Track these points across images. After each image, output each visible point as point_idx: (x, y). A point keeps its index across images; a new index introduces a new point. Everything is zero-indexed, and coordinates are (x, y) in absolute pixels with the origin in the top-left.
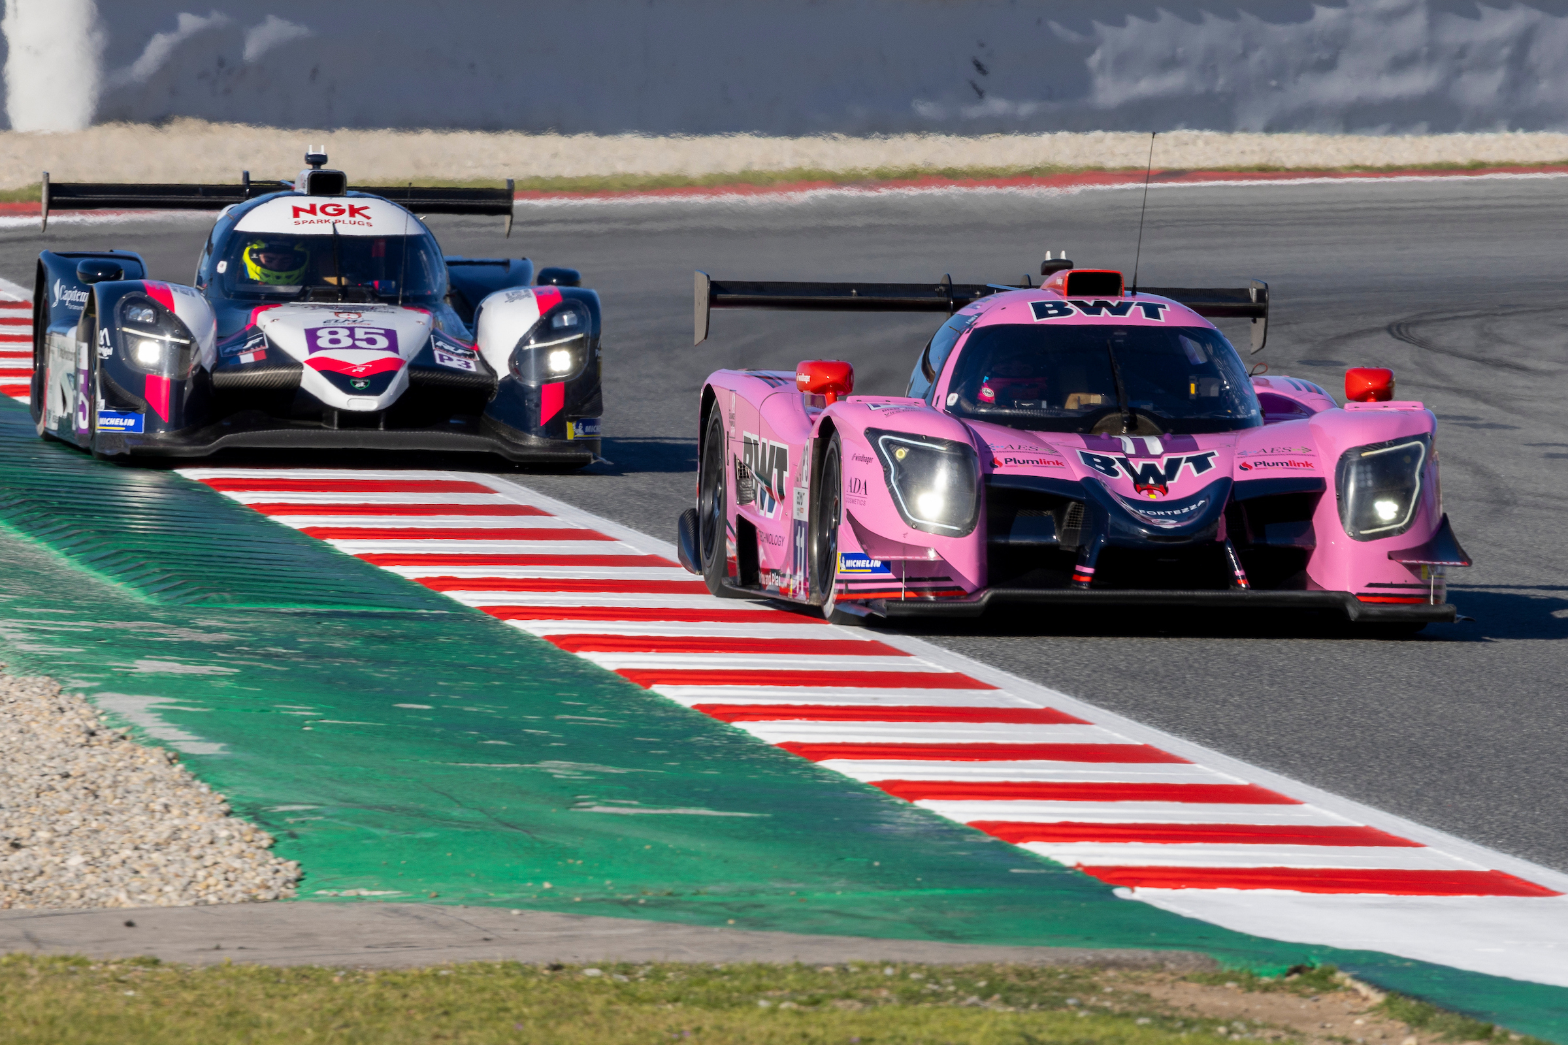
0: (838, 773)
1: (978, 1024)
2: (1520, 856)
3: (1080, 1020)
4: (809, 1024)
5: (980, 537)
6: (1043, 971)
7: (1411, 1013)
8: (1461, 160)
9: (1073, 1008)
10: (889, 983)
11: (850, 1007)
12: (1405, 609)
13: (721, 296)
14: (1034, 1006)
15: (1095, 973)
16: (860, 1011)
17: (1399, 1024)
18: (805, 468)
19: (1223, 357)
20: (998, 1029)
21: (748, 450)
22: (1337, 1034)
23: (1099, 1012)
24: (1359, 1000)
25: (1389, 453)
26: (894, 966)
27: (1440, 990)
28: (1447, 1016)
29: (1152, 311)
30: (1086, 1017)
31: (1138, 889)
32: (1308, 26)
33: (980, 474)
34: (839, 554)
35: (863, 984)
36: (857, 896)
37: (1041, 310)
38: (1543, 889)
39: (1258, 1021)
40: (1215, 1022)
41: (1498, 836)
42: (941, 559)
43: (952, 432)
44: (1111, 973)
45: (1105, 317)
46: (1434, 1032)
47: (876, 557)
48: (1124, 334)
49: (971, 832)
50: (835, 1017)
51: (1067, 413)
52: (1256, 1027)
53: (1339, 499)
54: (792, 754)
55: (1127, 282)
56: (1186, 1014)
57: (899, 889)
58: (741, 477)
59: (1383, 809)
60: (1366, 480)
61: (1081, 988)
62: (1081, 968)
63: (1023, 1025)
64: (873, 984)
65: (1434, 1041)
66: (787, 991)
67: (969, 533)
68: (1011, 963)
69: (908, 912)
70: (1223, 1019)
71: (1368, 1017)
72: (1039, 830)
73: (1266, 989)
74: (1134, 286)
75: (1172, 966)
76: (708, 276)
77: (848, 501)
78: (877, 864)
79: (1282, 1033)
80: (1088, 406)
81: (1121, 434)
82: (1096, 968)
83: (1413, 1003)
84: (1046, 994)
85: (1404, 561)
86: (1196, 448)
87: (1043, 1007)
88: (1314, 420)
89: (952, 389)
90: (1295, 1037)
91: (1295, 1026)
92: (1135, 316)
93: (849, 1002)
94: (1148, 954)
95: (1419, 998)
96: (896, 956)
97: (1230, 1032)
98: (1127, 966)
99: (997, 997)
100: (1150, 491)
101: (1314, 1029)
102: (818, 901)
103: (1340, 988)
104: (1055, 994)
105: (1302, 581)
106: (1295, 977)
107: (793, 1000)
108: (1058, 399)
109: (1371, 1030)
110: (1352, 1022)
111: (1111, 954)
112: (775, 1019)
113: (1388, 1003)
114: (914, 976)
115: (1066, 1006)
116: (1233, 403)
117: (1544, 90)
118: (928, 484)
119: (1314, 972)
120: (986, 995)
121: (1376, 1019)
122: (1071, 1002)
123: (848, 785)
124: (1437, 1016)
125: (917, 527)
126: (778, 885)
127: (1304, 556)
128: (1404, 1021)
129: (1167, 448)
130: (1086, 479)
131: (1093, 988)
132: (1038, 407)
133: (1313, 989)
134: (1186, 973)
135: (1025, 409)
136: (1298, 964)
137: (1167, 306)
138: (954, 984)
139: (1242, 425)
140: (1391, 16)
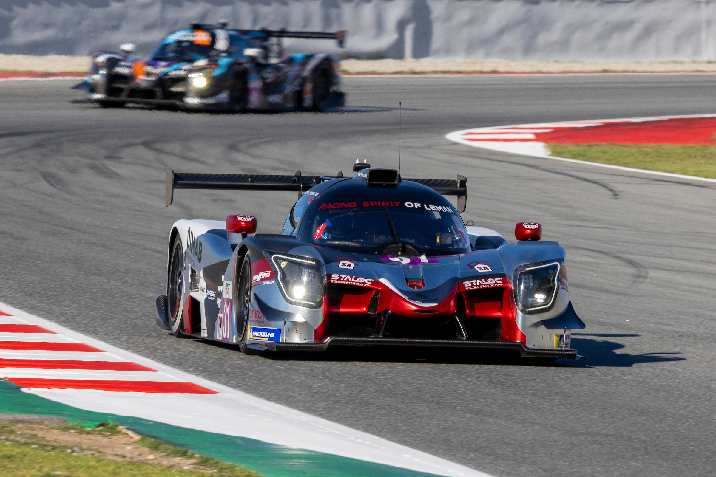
3: (6, 446)
7: (152, 444)
9: (4, 440)
15: (13, 425)
17: (147, 449)
22: (119, 453)
23: (16, 443)
24: (129, 438)
27: (164, 434)
28: (167, 446)
30: (10, 444)
31: (32, 388)
38: (209, 390)
39: (84, 447)
40: (66, 447)
41: (190, 367)
44: (20, 425)
46: (162, 452)
52: (84, 449)
56: (53, 443)
59: (139, 354)
61: (7, 432)
62: (6, 423)
65: (161, 457)
70: (69, 446)
71: (133, 446)
73: (88, 433)
75: (46, 422)
79: (95, 452)
82: (13, 423)
83: (153, 440)
90: (101, 454)
91: (101, 450)
94: (36, 417)
95: (155, 437)
97: (73, 452)
98: (27, 422)
101: (109, 451)
103: (121, 433)
106: (101, 428)
109: (134, 451)
110: (125, 448)
111: (20, 417)
113: (142, 440)
119: (109, 426)
121: (136, 446)
124: (163, 446)
128: (149, 448)
131: (12, 432)
133: (109, 434)
134: (52, 426)
136: (102, 422)
140: (145, 6)
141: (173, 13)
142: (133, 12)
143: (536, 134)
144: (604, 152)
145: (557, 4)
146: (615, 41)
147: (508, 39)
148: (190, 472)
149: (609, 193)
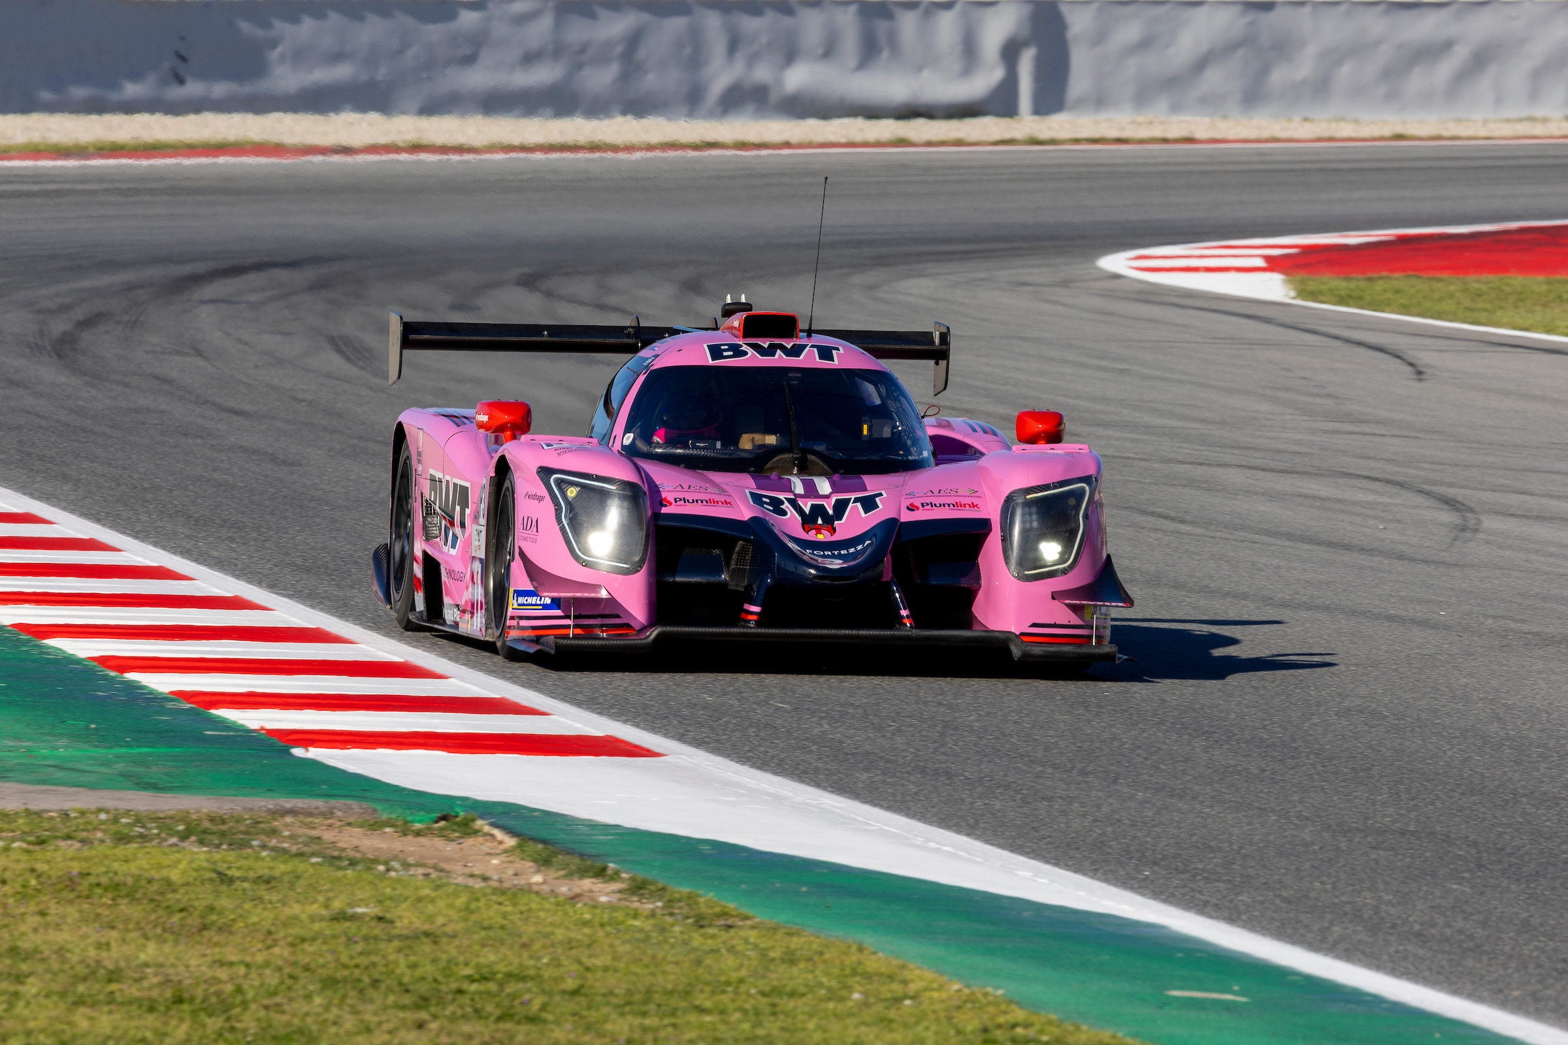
0: (60, 650)
1: (179, 861)
2: (629, 723)
3: (263, 859)
4: (37, 860)
5: (650, 574)
6: (232, 817)
7: (539, 855)
9: (257, 849)
10: (103, 827)
11: (71, 846)
12: (1067, 649)
13: (413, 337)
14: (224, 847)
15: (275, 819)
16: (78, 850)
17: (529, 864)
18: (482, 506)
19: (896, 399)
20: (194, 866)
21: (433, 488)
22: (477, 872)
23: (279, 852)
24: (495, 844)
25: (1054, 495)
26: (107, 812)
27: (560, 835)
28: (569, 857)
29: (825, 353)
30: (268, 856)
31: (311, 749)
32: (453, 26)
33: (650, 513)
34: (512, 590)
35: (82, 827)
36: (76, 753)
37: (716, 352)
38: (648, 751)
39: (411, 860)
40: (376, 861)
41: (612, 707)
42: (610, 597)
43: (624, 472)
44: (289, 819)
45: (779, 359)
46: (558, 870)
47: (545, 594)
48: (799, 375)
49: (172, 700)
50: (58, 856)
51: (740, 453)
52: (410, 865)
53: (1004, 540)
54: (22, 634)
55: (803, 325)
56: (352, 854)
57: (111, 747)
58: (427, 514)
59: (516, 683)
60: (1031, 522)
61: (264, 832)
62: (263, 815)
63: (214, 863)
64: (90, 827)
65: (557, 878)
66: (18, 833)
67: (637, 571)
68: (205, 810)
69: (120, 766)
70: (382, 859)
71: (503, 857)
72: (229, 698)
73: (418, 834)
74: (810, 329)
75: (339, 814)
76: (401, 318)
77: (521, 539)
78: (93, 726)
79: (431, 871)
80: (763, 446)
81: (791, 474)
82: (276, 815)
83: (540, 846)
84: (233, 837)
85: (1067, 602)
86: (865, 490)
87: (232, 847)
88: (983, 462)
89: (628, 430)
90: (443, 874)
91: (443, 865)
92: (809, 359)
93: (69, 842)
94: (319, 803)
95: (544, 842)
96: (109, 804)
97: (388, 870)
98: (302, 813)
99: (193, 838)
100: (819, 531)
101: (458, 868)
102: (45, 757)
103: (480, 834)
104: (242, 836)
105: (968, 621)
106: (442, 823)
107: (23, 841)
108: (732, 440)
109: (505, 868)
110: (489, 862)
111: (288, 803)
112: (8, 856)
113: (520, 846)
114: (124, 820)
115: (251, 847)
116: (905, 444)
118: (599, 523)
119: (458, 819)
120: (184, 837)
121: (509, 859)
122: (255, 843)
123: (70, 660)
124: (560, 857)
125: (586, 564)
126: (11, 744)
127: (969, 596)
128: (532, 861)
129: (836, 489)
130: (754, 519)
131: (274, 832)
132: (713, 447)
133: (457, 834)
134: (351, 820)
135: (699, 449)
136: (444, 813)
137: (841, 348)
138: (158, 827)
139: (914, 466)
140: (523, 20)
141: (578, 31)
142: (500, 30)
143: (1267, 258)
144: (1398, 291)
146: (1417, 81)
147: (1213, 78)
148: (612, 907)
149: (1409, 369)
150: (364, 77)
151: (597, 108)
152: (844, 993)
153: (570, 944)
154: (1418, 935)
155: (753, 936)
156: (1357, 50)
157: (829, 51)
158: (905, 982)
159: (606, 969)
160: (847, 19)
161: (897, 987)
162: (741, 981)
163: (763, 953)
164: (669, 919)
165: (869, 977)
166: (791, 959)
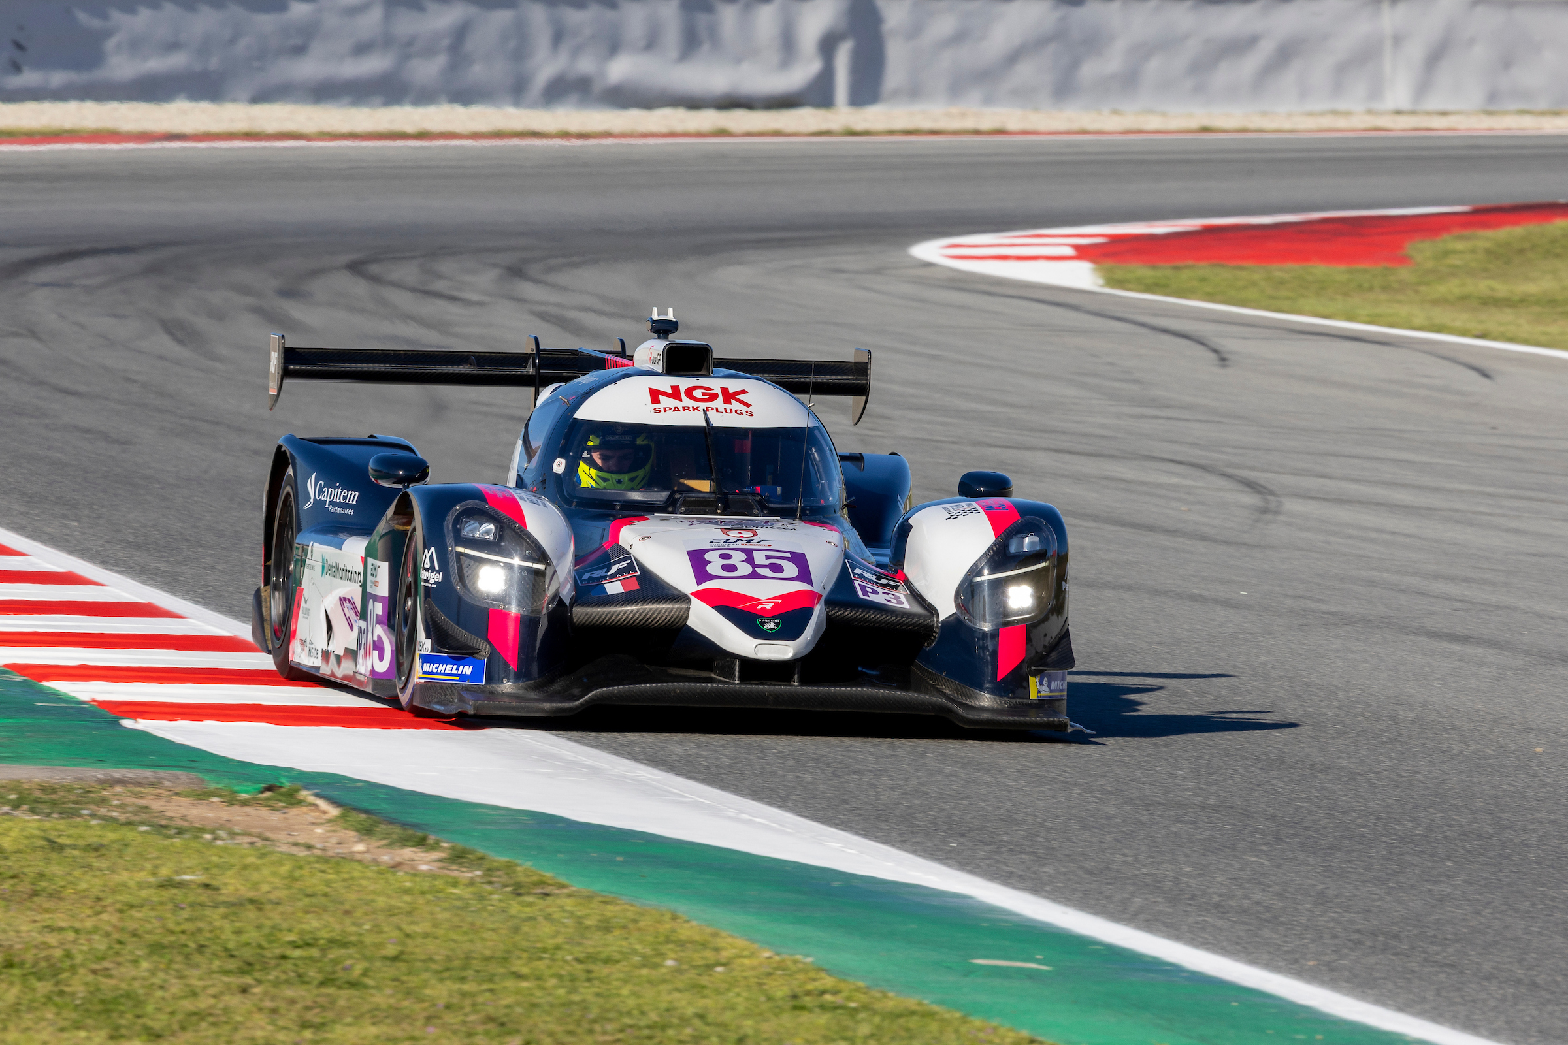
1: (10, 829)
3: (92, 828)
6: (63, 786)
7: (362, 824)
8: (410, 129)
9: (87, 818)
14: (55, 815)
15: (104, 789)
17: (353, 833)
20: (25, 833)
22: (301, 841)
23: (109, 822)
24: (319, 814)
27: (385, 806)
28: (391, 827)
30: (98, 824)
31: (141, 720)
32: (284, 17)
39: (237, 829)
40: (203, 830)
44: (118, 789)
46: (380, 839)
52: (236, 834)
56: (179, 823)
61: (94, 801)
62: (93, 784)
63: (45, 831)
65: (379, 847)
68: (36, 780)
70: (209, 827)
71: (326, 827)
72: (60, 671)
73: (244, 803)
75: (167, 783)
79: (256, 839)
82: (105, 785)
83: (363, 816)
84: (64, 806)
87: (63, 816)
90: (268, 843)
91: (269, 835)
94: (147, 773)
95: (367, 812)
97: (215, 839)
98: (131, 783)
99: (25, 807)
101: (282, 837)
103: (304, 804)
104: (72, 806)
106: (268, 794)
109: (329, 837)
110: (312, 831)
111: (118, 773)
113: (343, 817)
115: (80, 816)
117: (478, 72)
119: (283, 790)
120: (16, 805)
121: (333, 828)
122: (85, 812)
124: (382, 827)
128: (357, 830)
131: (103, 801)
133: (282, 804)
134: (178, 790)
136: (270, 783)
140: (353, 11)
141: (407, 24)
142: (331, 21)
143: (1077, 247)
144: (1203, 280)
145: (1115, 6)
146: (1224, 74)
147: (1025, 71)
148: (433, 876)
149: (1212, 355)
150: (198, 67)
151: (425, 97)
152: (657, 960)
153: (391, 912)
154: (1217, 906)
155: (569, 904)
156: (1165, 44)
157: (651, 43)
158: (717, 950)
159: (426, 935)
160: (670, 15)
161: (709, 955)
162: (558, 948)
163: (579, 921)
164: (488, 888)
165: (682, 944)
166: (606, 927)
